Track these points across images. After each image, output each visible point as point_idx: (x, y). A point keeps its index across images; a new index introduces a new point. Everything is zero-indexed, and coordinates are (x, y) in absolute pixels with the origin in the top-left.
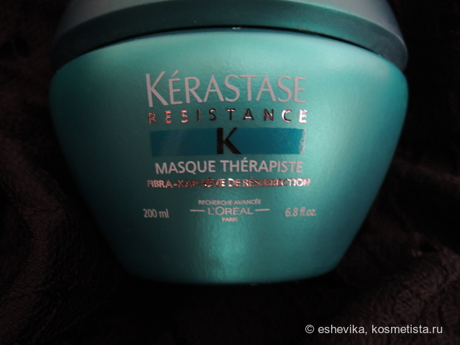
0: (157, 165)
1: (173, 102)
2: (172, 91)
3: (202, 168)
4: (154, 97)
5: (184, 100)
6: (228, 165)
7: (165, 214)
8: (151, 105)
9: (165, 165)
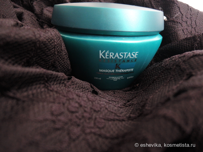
0: (100, 70)
1: (106, 58)
2: (106, 55)
3: (111, 71)
4: (101, 56)
5: (109, 58)
6: (117, 71)
7: (100, 79)
8: (100, 58)
9: (102, 70)
